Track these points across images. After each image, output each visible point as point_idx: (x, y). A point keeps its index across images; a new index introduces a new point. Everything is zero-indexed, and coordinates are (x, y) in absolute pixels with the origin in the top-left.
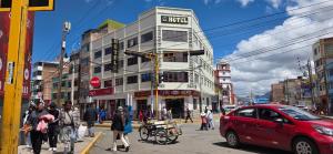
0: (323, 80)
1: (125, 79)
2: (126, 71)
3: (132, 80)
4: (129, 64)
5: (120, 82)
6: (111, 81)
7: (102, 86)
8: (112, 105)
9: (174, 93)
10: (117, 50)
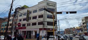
0: (86, 28)
2: (32, 21)
3: (34, 24)
4: (33, 19)
5: (29, 25)
6: (25, 24)
7: (21, 26)
8: (24, 33)
9: (50, 29)
10: (29, 14)
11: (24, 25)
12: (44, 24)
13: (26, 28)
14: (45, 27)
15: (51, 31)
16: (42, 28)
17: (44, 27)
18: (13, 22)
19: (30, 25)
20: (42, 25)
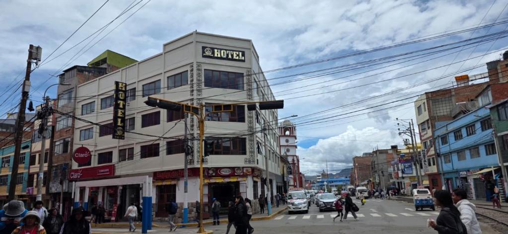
0: (432, 152)
1: (137, 150)
2: (140, 136)
3: (150, 151)
4: (144, 125)
5: (126, 154)
6: (111, 153)
7: (94, 163)
8: (111, 195)
9: (223, 173)
10: (124, 100)
11: (105, 157)
12: (192, 148)
13: (117, 173)
14: (197, 165)
15: (227, 180)
16: (182, 166)
17: (192, 162)
18: (52, 144)
19: (131, 157)
20: (183, 155)
